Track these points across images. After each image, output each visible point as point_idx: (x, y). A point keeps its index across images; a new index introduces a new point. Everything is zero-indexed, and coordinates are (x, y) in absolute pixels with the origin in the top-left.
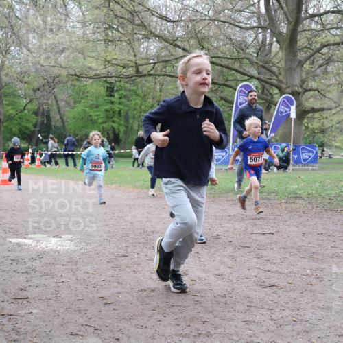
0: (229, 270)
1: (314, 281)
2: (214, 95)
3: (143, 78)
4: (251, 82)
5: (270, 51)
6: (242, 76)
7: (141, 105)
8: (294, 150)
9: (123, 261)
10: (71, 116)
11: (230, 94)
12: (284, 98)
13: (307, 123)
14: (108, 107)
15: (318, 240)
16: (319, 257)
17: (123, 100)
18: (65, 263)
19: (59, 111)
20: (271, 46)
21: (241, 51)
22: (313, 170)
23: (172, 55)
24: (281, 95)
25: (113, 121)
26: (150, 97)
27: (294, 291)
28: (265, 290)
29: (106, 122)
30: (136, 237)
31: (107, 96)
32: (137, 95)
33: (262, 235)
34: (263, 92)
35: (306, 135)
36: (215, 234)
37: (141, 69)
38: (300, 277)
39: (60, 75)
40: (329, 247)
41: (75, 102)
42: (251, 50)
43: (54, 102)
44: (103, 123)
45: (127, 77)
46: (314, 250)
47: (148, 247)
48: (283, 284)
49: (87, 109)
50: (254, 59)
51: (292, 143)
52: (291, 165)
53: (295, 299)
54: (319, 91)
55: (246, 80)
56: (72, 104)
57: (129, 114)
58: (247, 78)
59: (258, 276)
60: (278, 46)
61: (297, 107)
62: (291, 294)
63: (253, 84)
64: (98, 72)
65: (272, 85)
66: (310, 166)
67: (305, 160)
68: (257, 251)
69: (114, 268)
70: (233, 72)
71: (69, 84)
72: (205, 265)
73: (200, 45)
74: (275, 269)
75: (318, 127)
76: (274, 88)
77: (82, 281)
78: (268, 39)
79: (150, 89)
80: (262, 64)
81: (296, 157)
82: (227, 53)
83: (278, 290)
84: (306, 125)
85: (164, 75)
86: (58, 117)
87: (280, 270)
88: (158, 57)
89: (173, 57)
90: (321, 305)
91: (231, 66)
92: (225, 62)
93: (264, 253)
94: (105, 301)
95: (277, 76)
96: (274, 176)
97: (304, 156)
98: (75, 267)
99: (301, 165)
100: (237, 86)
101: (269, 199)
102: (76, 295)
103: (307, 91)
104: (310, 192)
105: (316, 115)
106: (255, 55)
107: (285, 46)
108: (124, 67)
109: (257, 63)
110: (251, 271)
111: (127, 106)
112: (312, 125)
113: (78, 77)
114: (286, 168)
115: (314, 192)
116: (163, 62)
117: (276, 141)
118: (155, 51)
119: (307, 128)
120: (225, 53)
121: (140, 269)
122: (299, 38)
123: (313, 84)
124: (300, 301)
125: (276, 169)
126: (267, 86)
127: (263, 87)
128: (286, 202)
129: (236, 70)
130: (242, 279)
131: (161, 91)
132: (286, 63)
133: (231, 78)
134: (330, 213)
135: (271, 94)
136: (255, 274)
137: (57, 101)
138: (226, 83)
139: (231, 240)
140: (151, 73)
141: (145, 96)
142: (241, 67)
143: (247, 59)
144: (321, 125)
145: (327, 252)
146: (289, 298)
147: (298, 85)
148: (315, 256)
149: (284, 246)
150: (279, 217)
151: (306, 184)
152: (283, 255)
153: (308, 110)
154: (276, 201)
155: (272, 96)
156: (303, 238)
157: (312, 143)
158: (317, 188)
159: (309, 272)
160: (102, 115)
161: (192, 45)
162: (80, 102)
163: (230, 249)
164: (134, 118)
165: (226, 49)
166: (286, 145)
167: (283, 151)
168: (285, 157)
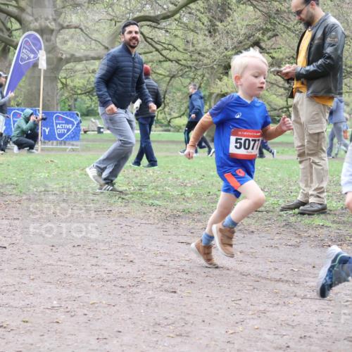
1: (61, 316)
8: (43, 119)
12: (29, 36)
13: (65, 78)
15: (72, 255)
16: (73, 280)
22: (73, 150)
24: (24, 33)
27: (31, 333)
35: (64, 98)
38: (42, 312)
40: (89, 265)
46: (65, 271)
48: (14, 322)
51: (41, 109)
52: (40, 142)
53: (32, 344)
54: (82, 30)
61: (48, 51)
65: (9, 15)
66: (69, 144)
67: (61, 135)
74: (5, 302)
75: (81, 85)
76: (13, 20)
81: (47, 131)
83: (6, 334)
84: (64, 81)
87: (12, 303)
96: (13, 159)
97: (60, 128)
99: (55, 142)
101: (3, 194)
103: (63, 28)
104: (66, 184)
105: (79, 66)
112: (72, 81)
114: (32, 147)
115: (72, 183)
117: (18, 105)
119: (65, 85)
123: (74, 19)
124: (39, 348)
125: (16, 148)
135: (8, 30)
144: (86, 83)
145: (86, 273)
146: (22, 344)
147: (50, 17)
148: (67, 280)
149: (21, 266)
150: (16, 221)
151: (62, 172)
152: (18, 279)
153: (66, 58)
154: (13, 198)
155: (11, 33)
156: (51, 254)
157: (73, 109)
158: (78, 178)
159: (55, 303)
166: (31, 111)
167: (27, 120)
168: (30, 130)
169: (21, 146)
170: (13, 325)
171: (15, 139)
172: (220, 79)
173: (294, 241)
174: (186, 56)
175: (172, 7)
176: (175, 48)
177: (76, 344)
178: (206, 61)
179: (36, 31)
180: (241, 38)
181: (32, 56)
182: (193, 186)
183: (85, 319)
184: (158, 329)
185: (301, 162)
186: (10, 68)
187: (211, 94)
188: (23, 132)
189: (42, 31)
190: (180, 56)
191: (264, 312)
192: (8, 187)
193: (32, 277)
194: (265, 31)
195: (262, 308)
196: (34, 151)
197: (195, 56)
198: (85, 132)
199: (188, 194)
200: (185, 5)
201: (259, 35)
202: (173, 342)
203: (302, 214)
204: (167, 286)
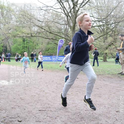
0: (56, 90)
1: (78, 93)
2: (53, 42)
3: (33, 37)
5: (68, 31)
7: (32, 45)
9: (27, 88)
10: (13, 48)
11: (57, 42)
14: (23, 45)
15: (80, 82)
17: (27, 43)
18: (10, 89)
19: (9, 46)
20: (68, 29)
21: (60, 30)
23: (41, 31)
25: (25, 49)
29: (23, 49)
31: (23, 42)
32: (31, 42)
34: (66, 42)
36: (52, 81)
37: (32, 35)
38: (75, 92)
39: (10, 36)
41: (14, 44)
42: (63, 30)
43: (8, 44)
44: (22, 50)
45: (28, 37)
46: (78, 85)
48: (70, 94)
49: (17, 46)
50: (64, 33)
55: (61, 39)
56: (13, 44)
57: (29, 47)
58: (62, 38)
60: (70, 29)
62: (72, 96)
63: (63, 40)
64: (20, 35)
65: (68, 40)
69: (24, 90)
70: (58, 36)
71: (12, 38)
72: (49, 89)
77: (15, 93)
78: (67, 27)
79: (35, 40)
80: (66, 34)
85: (39, 37)
86: (9, 48)
88: (37, 31)
89: (41, 32)
90: (80, 99)
91: (57, 34)
92: (56, 33)
94: (21, 99)
95: (70, 38)
98: (13, 90)
100: (59, 40)
102: (13, 97)
107: (72, 30)
108: (28, 34)
111: (29, 45)
113: (15, 36)
116: (39, 33)
118: (36, 30)
121: (31, 90)
122: (75, 28)
124: (74, 98)
126: (67, 40)
127: (66, 41)
129: (59, 36)
131: (38, 41)
132: (72, 34)
134: (83, 75)
137: (9, 43)
138: (56, 39)
139: (56, 82)
140: (35, 36)
141: (34, 42)
142: (60, 35)
143: (62, 33)
145: (82, 85)
148: (79, 86)
159: (77, 90)
160: (21, 47)
161: (47, 28)
162: (15, 44)
163: (56, 85)
164: (30, 48)
165: (56, 30)
172: (106, 50)
173: (120, 80)
174: (99, 46)
175: (97, 38)
176: (97, 45)
178: (103, 47)
180: (109, 43)
182: (101, 70)
183: (82, 93)
184: (95, 95)
185: (121, 65)
187: (104, 53)
190: (98, 46)
191: (115, 93)
194: (114, 42)
195: (114, 92)
197: (101, 46)
199: (100, 71)
200: (99, 37)
201: (113, 42)
202: (98, 98)
203: (122, 75)
204: (97, 88)
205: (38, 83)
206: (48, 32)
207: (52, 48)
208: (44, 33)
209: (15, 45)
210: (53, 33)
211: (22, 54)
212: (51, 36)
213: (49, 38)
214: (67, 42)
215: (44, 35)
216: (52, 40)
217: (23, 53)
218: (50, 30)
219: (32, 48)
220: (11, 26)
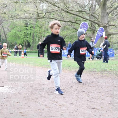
0: (76, 101)
2: (70, 27)
3: (41, 19)
4: (86, 22)
5: (95, 8)
6: (83, 19)
7: (40, 30)
9: (31, 97)
10: (10, 35)
11: (77, 27)
12: (100, 28)
13: (110, 39)
14: (26, 31)
15: (114, 89)
17: (32, 28)
18: (5, 98)
19: (4, 32)
20: (95, 6)
21: (82, 8)
22: (112, 59)
23: (53, 9)
24: (99, 27)
25: (27, 37)
26: (43, 27)
27: (103, 111)
28: (91, 110)
29: (24, 38)
30: (36, 87)
31: (25, 26)
32: (38, 26)
33: (90, 87)
34: (91, 26)
36: (70, 86)
37: (40, 15)
38: (106, 105)
39: (5, 17)
41: (11, 29)
42: (87, 8)
43: (2, 29)
44: (23, 38)
45: (34, 19)
46: (112, 93)
47: (41, 91)
49: (16, 32)
50: (88, 12)
53: (104, 114)
54: (115, 26)
55: (84, 21)
56: (10, 29)
58: (85, 20)
59: (88, 104)
60: (98, 6)
61: (106, 32)
63: (88, 22)
64: (21, 16)
65: (95, 23)
68: (88, 94)
69: (26, 100)
70: (79, 17)
71: (9, 21)
72: (65, 99)
73: (65, 5)
74: (96, 101)
75: (115, 41)
76: (96, 24)
77: (13, 105)
78: (94, 3)
79: (43, 24)
80: (91, 14)
82: (77, 9)
83: (96, 110)
84: (110, 40)
85: (49, 18)
86: (4, 35)
87: (97, 102)
88: (47, 10)
89: (53, 11)
91: (78, 14)
92: (76, 13)
93: (91, 94)
94: (22, 114)
95: (97, 19)
96: (96, 62)
98: (9, 100)
100: (80, 23)
101: (93, 71)
102: (10, 112)
103: (110, 26)
104: (111, 69)
105: (115, 36)
106: (88, 10)
107: (101, 6)
108: (32, 14)
109: (89, 14)
110: (85, 102)
111: (34, 31)
112: (112, 40)
113: (13, 18)
115: (112, 69)
116: (49, 12)
117: (97, 47)
118: (46, 7)
120: (75, 9)
121: (38, 100)
122: (107, 3)
123: (113, 23)
124: (106, 115)
125: (96, 59)
126: (93, 23)
127: (92, 24)
128: (101, 73)
129: (80, 17)
130: (81, 105)
131: (48, 25)
132: (101, 14)
133: (78, 20)
135: (95, 27)
136: (87, 103)
137: (3, 28)
138: (76, 22)
139: (77, 88)
140: (44, 17)
141: (41, 27)
142: (82, 15)
143: (85, 12)
146: (101, 114)
147: (107, 23)
148: (113, 96)
149: (99, 91)
150: (97, 79)
151: (109, 65)
152: (99, 95)
153: (111, 34)
154: (96, 72)
155: (95, 28)
156: (108, 88)
157: (112, 48)
158: (114, 67)
159: (110, 102)
160: (23, 35)
161: (62, 5)
162: (13, 29)
163: (76, 92)
164: (36, 36)
165: (76, 7)
166: (101, 49)
167: (99, 51)
168: (100, 54)
169: (98, 58)
170: (98, 108)
171: (96, 56)
177: (117, 115)
179: (103, 27)
181: (101, 34)
186: (95, 37)
188: (98, 54)
189: (104, 27)
192: (95, 69)
193: (103, 95)
196: (101, 59)
198: (116, 54)
205: (48, 90)
206: (63, 10)
207: (70, 36)
208: (58, 12)
209: (13, 31)
210: (71, 12)
211: (23, 45)
212: (68, 17)
213: (65, 20)
214: (93, 26)
215: (58, 16)
216: (69, 23)
217: (25, 44)
218: (67, 8)
219: (39, 36)
220: (6, 2)
